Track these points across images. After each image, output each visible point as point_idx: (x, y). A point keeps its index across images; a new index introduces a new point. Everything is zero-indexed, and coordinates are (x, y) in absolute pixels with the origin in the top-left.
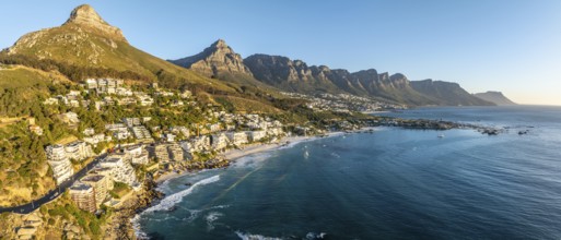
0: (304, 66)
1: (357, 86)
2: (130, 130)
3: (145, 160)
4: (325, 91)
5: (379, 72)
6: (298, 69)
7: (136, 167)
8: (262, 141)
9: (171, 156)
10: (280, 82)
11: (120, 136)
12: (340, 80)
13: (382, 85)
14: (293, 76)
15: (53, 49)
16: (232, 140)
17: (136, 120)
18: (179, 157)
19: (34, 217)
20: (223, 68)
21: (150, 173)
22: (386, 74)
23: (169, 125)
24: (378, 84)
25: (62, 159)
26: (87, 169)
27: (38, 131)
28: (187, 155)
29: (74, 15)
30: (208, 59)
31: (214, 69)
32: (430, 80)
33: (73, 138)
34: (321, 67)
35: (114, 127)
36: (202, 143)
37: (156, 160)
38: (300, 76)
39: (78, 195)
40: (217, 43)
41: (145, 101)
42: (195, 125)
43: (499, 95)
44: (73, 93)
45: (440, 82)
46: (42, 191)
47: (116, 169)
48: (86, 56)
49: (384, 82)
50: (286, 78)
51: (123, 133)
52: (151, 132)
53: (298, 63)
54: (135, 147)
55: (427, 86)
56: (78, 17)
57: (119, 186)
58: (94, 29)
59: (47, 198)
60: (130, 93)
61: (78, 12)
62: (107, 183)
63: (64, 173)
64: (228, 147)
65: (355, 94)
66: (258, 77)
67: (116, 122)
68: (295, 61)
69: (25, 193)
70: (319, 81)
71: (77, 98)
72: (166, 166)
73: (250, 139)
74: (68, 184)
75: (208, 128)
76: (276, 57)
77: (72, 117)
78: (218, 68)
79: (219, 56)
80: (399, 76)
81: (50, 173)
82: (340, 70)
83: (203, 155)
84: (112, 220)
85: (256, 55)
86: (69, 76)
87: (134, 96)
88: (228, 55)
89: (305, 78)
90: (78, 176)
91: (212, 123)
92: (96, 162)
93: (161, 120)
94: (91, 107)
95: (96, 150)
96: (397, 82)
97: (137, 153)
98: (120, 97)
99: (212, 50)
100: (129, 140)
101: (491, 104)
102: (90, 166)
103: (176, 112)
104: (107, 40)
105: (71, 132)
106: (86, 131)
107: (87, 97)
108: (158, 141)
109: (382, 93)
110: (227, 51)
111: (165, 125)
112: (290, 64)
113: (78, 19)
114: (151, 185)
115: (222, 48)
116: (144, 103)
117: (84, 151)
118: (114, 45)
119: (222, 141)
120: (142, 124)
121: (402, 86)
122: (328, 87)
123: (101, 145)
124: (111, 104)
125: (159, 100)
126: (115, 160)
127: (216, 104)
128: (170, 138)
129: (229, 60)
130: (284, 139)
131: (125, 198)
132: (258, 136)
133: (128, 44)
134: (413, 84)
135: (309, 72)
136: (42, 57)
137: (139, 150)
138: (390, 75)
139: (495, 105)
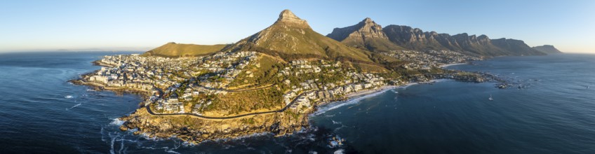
0: (420, 32)
1: (455, 44)
2: (310, 85)
3: (315, 97)
4: (432, 49)
5: (469, 35)
6: (417, 35)
7: (311, 100)
8: (369, 88)
9: (325, 96)
10: (404, 43)
11: (305, 88)
12: (443, 40)
13: (471, 43)
14: (413, 38)
15: (276, 43)
16: (354, 88)
17: (312, 81)
18: (328, 96)
19: (283, 113)
20: (369, 36)
21: (316, 102)
22: (475, 35)
23: (326, 82)
24: (469, 43)
25: (287, 99)
26: (294, 101)
27: (279, 89)
28: (331, 95)
29: (281, 16)
30: (360, 31)
31: (363, 37)
32: (504, 39)
33: (289, 90)
34: (432, 33)
35: (303, 84)
36: (339, 90)
37: (319, 97)
38: (418, 39)
39: (293, 109)
40: (366, 20)
41: (317, 70)
42: (337, 82)
43: (552, 47)
44: (287, 68)
45: (511, 40)
46: (283, 107)
47: (304, 101)
48: (291, 47)
49: (473, 41)
50: (408, 40)
51: (307, 87)
52: (318, 86)
53: (417, 30)
54: (311, 92)
55: (502, 42)
56: (284, 18)
57: (304, 107)
58: (292, 24)
59: (285, 109)
60: (310, 67)
61: (284, 15)
62: (300, 106)
63: (288, 102)
64: (352, 91)
65: (452, 50)
66: (391, 39)
67: (304, 82)
68: (415, 29)
69: (279, 108)
70: (430, 42)
71: (288, 71)
72: (322, 100)
73: (363, 88)
74: (289, 106)
75: (344, 82)
76: (403, 27)
77: (288, 82)
78: (366, 36)
79: (367, 28)
80: (484, 37)
81: (284, 102)
82: (444, 34)
83: (338, 95)
84: (301, 116)
85: (391, 26)
86: (285, 59)
87: (312, 68)
88: (372, 27)
89: (421, 40)
90: (292, 103)
91: (347, 79)
92: (297, 98)
93: (323, 79)
94: (294, 74)
95: (297, 94)
96: (482, 41)
97: (312, 95)
98: (306, 69)
99: (362, 24)
100: (309, 89)
101: (543, 54)
102: (295, 100)
103: (330, 76)
104: (300, 29)
105: (288, 88)
106: (293, 87)
107: (292, 70)
108: (320, 90)
109: (471, 49)
110: (372, 24)
111: (324, 83)
112: (412, 31)
113: (284, 20)
114: (315, 106)
115: (369, 23)
116: (316, 71)
117: (293, 95)
118: (303, 33)
119: (348, 89)
120: (315, 82)
121: (486, 43)
122: (435, 46)
123: (298, 92)
124: (302, 73)
125: (323, 69)
126: (303, 98)
127: (353, 68)
128: (326, 88)
129: (372, 31)
130: (382, 87)
131: (306, 111)
132: (367, 86)
133: (311, 30)
134: (493, 41)
135: (424, 36)
136: (271, 49)
137: (312, 94)
138: (477, 36)
139: (546, 54)
